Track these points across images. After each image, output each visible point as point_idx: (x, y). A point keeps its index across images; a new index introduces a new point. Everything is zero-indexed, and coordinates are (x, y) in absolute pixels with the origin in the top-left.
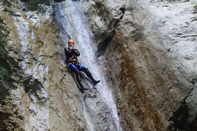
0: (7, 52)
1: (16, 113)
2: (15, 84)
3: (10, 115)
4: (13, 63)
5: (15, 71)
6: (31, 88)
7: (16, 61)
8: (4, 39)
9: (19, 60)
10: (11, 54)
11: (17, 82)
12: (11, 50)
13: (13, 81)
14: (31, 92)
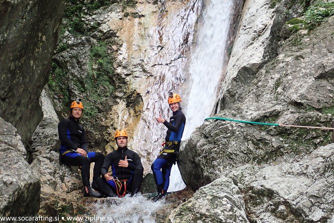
0: (115, 68)
1: (112, 125)
2: (118, 100)
3: (107, 127)
4: (119, 79)
5: (120, 87)
6: (131, 103)
7: (123, 76)
8: (113, 56)
9: (127, 75)
10: (119, 70)
11: (121, 98)
12: (120, 66)
13: (116, 97)
14: (131, 107)
